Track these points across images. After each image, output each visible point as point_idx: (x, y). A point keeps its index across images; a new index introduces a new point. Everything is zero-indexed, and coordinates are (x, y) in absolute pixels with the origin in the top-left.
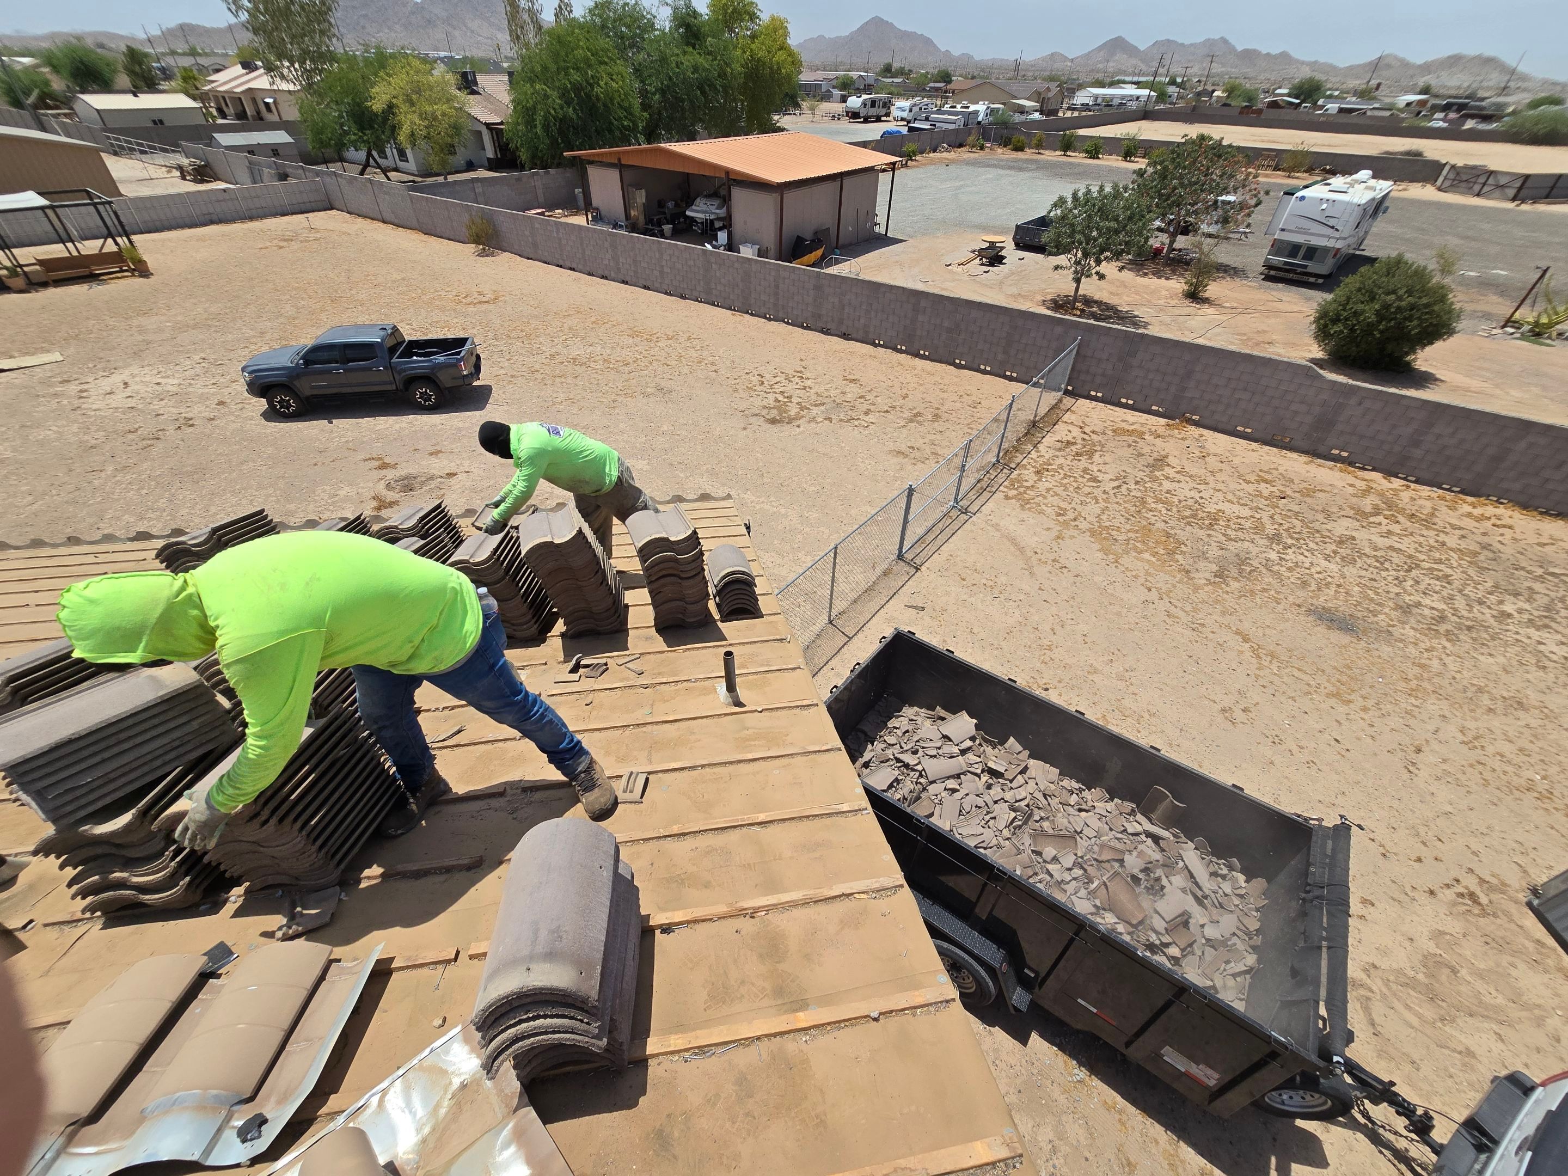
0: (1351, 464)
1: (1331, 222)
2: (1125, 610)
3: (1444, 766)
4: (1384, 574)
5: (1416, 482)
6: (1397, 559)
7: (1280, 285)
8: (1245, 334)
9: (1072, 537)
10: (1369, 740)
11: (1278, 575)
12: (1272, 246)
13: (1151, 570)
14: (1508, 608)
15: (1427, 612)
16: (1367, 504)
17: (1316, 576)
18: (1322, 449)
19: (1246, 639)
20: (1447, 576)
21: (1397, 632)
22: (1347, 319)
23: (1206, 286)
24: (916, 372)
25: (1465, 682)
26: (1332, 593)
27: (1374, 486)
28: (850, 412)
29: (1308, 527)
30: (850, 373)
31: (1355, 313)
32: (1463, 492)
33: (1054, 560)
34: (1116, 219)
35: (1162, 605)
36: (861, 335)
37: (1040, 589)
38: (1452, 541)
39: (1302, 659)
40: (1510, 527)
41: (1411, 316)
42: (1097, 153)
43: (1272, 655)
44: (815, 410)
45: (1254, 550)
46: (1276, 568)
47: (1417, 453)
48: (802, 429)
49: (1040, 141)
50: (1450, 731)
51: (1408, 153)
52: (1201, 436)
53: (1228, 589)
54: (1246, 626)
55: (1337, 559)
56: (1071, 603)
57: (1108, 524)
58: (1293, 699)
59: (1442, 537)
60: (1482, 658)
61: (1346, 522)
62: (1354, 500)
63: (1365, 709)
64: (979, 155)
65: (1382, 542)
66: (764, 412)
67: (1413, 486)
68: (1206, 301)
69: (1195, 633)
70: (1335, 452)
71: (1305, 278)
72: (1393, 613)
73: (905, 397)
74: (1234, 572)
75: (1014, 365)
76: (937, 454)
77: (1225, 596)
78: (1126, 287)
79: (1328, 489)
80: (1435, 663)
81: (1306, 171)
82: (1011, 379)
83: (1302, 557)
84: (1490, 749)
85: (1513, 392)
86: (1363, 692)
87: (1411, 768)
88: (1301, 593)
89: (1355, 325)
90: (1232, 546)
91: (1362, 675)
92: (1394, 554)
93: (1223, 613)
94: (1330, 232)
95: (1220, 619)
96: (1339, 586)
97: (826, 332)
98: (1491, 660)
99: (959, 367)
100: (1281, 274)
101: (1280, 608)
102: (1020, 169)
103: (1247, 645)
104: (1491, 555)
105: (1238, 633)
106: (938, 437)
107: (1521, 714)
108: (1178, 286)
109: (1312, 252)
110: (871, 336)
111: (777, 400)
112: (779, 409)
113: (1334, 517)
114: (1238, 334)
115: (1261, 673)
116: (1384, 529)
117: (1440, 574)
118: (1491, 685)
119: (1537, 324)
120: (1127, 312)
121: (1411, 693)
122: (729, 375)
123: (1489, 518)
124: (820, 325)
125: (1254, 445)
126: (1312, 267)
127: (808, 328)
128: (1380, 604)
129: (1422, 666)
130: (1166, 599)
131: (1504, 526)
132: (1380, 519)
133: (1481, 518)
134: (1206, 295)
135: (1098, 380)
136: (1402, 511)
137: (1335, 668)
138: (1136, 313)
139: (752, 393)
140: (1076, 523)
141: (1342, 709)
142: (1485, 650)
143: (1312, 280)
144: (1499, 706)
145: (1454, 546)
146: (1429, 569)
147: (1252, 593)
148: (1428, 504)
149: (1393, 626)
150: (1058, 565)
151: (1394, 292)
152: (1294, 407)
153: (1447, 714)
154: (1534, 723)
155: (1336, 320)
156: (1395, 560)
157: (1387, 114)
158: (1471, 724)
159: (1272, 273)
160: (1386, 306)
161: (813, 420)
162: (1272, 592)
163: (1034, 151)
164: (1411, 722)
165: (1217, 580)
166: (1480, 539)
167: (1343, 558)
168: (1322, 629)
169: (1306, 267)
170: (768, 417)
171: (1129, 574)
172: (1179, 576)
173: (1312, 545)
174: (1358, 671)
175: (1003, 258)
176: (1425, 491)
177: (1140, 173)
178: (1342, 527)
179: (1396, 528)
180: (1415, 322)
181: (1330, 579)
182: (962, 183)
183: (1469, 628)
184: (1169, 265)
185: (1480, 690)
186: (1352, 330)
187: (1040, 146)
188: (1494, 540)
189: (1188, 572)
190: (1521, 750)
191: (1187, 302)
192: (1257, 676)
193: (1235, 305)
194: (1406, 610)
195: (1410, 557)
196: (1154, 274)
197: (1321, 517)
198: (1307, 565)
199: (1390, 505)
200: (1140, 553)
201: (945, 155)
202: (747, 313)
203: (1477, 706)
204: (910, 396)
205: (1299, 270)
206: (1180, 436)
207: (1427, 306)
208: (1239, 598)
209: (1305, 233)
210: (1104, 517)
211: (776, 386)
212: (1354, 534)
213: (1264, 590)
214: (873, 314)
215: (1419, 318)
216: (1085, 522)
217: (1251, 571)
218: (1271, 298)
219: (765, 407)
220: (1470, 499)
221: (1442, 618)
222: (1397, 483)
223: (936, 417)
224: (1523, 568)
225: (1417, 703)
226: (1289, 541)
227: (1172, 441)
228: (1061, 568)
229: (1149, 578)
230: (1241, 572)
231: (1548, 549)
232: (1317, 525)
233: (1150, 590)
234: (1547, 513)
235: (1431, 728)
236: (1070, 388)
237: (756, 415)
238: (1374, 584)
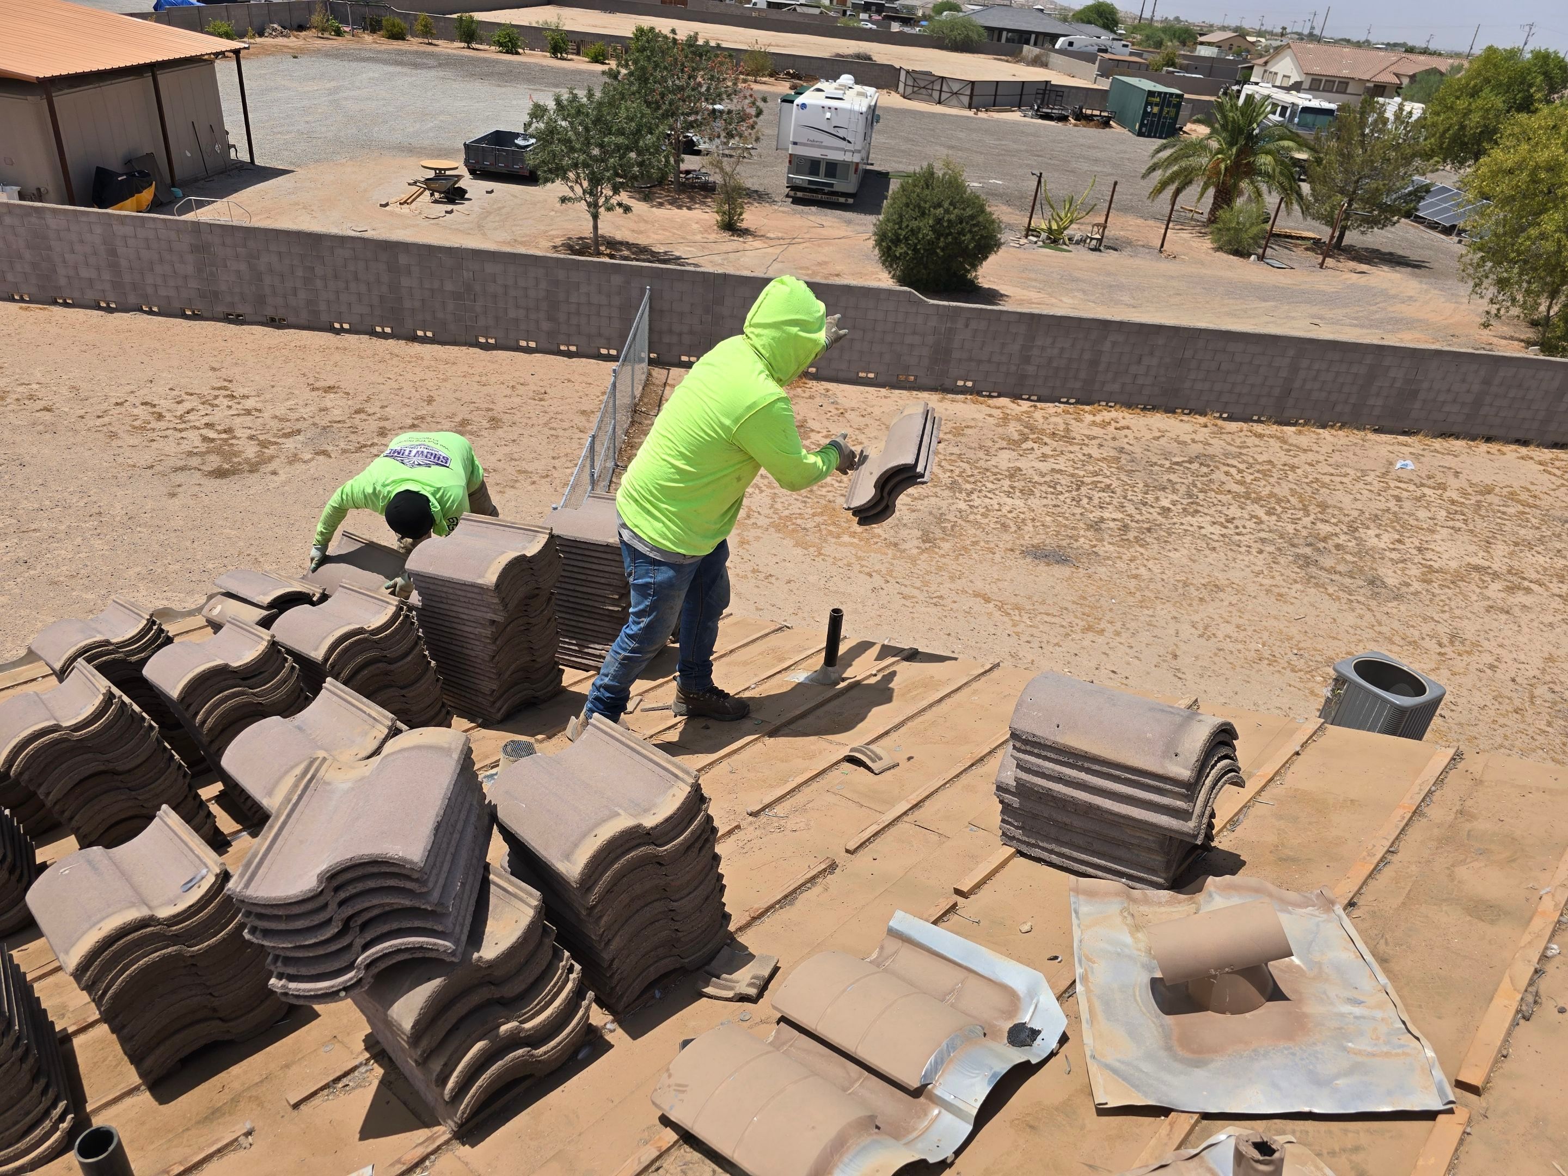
0: (979, 393)
1: (841, 133)
2: (860, 606)
3: (1199, 663)
4: (1061, 497)
5: (1039, 400)
6: (1064, 480)
7: (814, 209)
8: (808, 268)
9: (757, 538)
10: (1136, 662)
11: (976, 523)
12: (790, 162)
13: (860, 553)
14: (1165, 503)
15: (1112, 524)
16: (1013, 430)
17: (1010, 515)
18: (948, 383)
19: (988, 600)
20: (1109, 486)
21: (1100, 550)
22: (906, 239)
23: (741, 214)
24: (426, 363)
25: (1172, 581)
26: (1031, 529)
27: (1008, 412)
28: (353, 437)
29: (977, 468)
30: (317, 379)
31: (912, 230)
32: (1078, 402)
33: (754, 571)
34: (621, 132)
35: (892, 588)
36: (304, 317)
37: (757, 609)
38: (1095, 453)
39: (1043, 603)
40: (1128, 428)
41: (963, 229)
42: (515, 46)
43: (1017, 607)
44: (290, 444)
45: (944, 504)
46: (971, 517)
47: (1031, 369)
48: (282, 477)
49: (426, 26)
50: (1186, 630)
51: (858, 56)
52: (828, 390)
53: (942, 552)
54: (979, 585)
55: (1018, 494)
56: (800, 614)
57: (786, 513)
58: (1057, 644)
59: (1086, 450)
60: (1170, 554)
61: (1005, 455)
62: (1000, 430)
63: (1118, 634)
64: (338, 43)
65: (1044, 467)
66: (195, 462)
67: (1038, 404)
68: (745, 232)
69: (939, 608)
70: (960, 383)
71: (834, 199)
72: (1089, 534)
73: (430, 401)
74: (938, 533)
75: (569, 335)
76: (525, 472)
77: (944, 560)
78: (646, 222)
79: (972, 423)
80: (1142, 571)
81: (771, 76)
82: (569, 355)
83: (987, 500)
84: (1220, 635)
85: (1064, 299)
86: (1107, 618)
87: (1180, 675)
88: (1006, 537)
89: (916, 245)
90: (919, 505)
91: (1098, 601)
92: (1058, 476)
93: (952, 579)
94: (843, 144)
95: (953, 586)
96: (1033, 520)
97: (238, 320)
98: (1178, 554)
99: (486, 347)
100: (808, 195)
101: (997, 557)
102: (416, 66)
103: (991, 605)
104: (1129, 458)
105: (976, 595)
106: (513, 448)
107: (1221, 595)
108: (706, 216)
109: (832, 168)
110: (324, 318)
111: (205, 439)
112: (219, 451)
113: (992, 451)
114: (801, 268)
115: (1018, 629)
116: (1038, 453)
117: (1103, 485)
118: (1190, 576)
119: (1050, 230)
120: (665, 253)
121: (1142, 604)
122: (82, 412)
123: (1109, 423)
124: (220, 309)
125: (883, 391)
126: (839, 185)
127: (195, 317)
128: (1074, 528)
129: (1136, 577)
130: (892, 581)
131: (1124, 428)
132: (1029, 444)
133: (1104, 424)
134: (744, 225)
135: (687, 339)
136: (1042, 432)
137: (1074, 602)
138: (677, 254)
139: (151, 435)
140: (752, 520)
141: (1100, 640)
142: (1169, 547)
143: (842, 200)
144: (1204, 593)
145: (1099, 456)
146: (1092, 483)
147: (965, 548)
148: (1058, 420)
149: (1095, 546)
150: (761, 576)
151: (939, 205)
152: (909, 340)
153: (1176, 614)
154: (1234, 600)
155: (897, 241)
156: (1063, 482)
157: (816, 11)
158: (1196, 618)
159: (799, 194)
160: (939, 221)
161: (294, 459)
162: (982, 544)
163: (421, 40)
164: (1157, 632)
165: (928, 545)
166: (1113, 444)
167: (1021, 491)
168: (1042, 567)
169: (831, 185)
170: (207, 468)
171: (840, 563)
172: (890, 552)
173: (990, 485)
174: (1093, 599)
175: (465, 192)
176: (1050, 408)
177: (614, 75)
178: (1005, 460)
179: (1047, 450)
180: (968, 236)
181: (1022, 516)
182: (333, 84)
183: (1149, 530)
184: (684, 192)
185: (1186, 584)
186: (915, 250)
187: (428, 33)
188: (1123, 442)
189: (896, 545)
190: (1238, 627)
191: (726, 235)
192: (1017, 634)
193: (780, 235)
194: (1096, 526)
195: (1072, 475)
196: (671, 204)
197: (981, 454)
198: (997, 507)
199: (1030, 431)
200: (838, 537)
201: (281, 41)
202: (55, 303)
203: (1191, 599)
204: (436, 398)
205: (827, 189)
206: (807, 395)
207: (972, 217)
208: (957, 558)
209: (820, 147)
210: (779, 506)
211: (190, 417)
212: (1018, 464)
213: (975, 543)
214: (319, 284)
215: (970, 231)
216: (761, 518)
217: (953, 527)
218: (812, 224)
219: (190, 454)
220: (1087, 408)
221: (1125, 528)
222: (1025, 405)
223: (495, 422)
224: (1156, 464)
225: (1150, 612)
226: (969, 487)
227: (801, 402)
228: (767, 578)
229: (863, 563)
230: (944, 530)
231: (1162, 441)
232: (981, 463)
233: (871, 576)
234: (1144, 409)
235: (1173, 632)
236: (652, 355)
237: (182, 469)
238: (1059, 509)
